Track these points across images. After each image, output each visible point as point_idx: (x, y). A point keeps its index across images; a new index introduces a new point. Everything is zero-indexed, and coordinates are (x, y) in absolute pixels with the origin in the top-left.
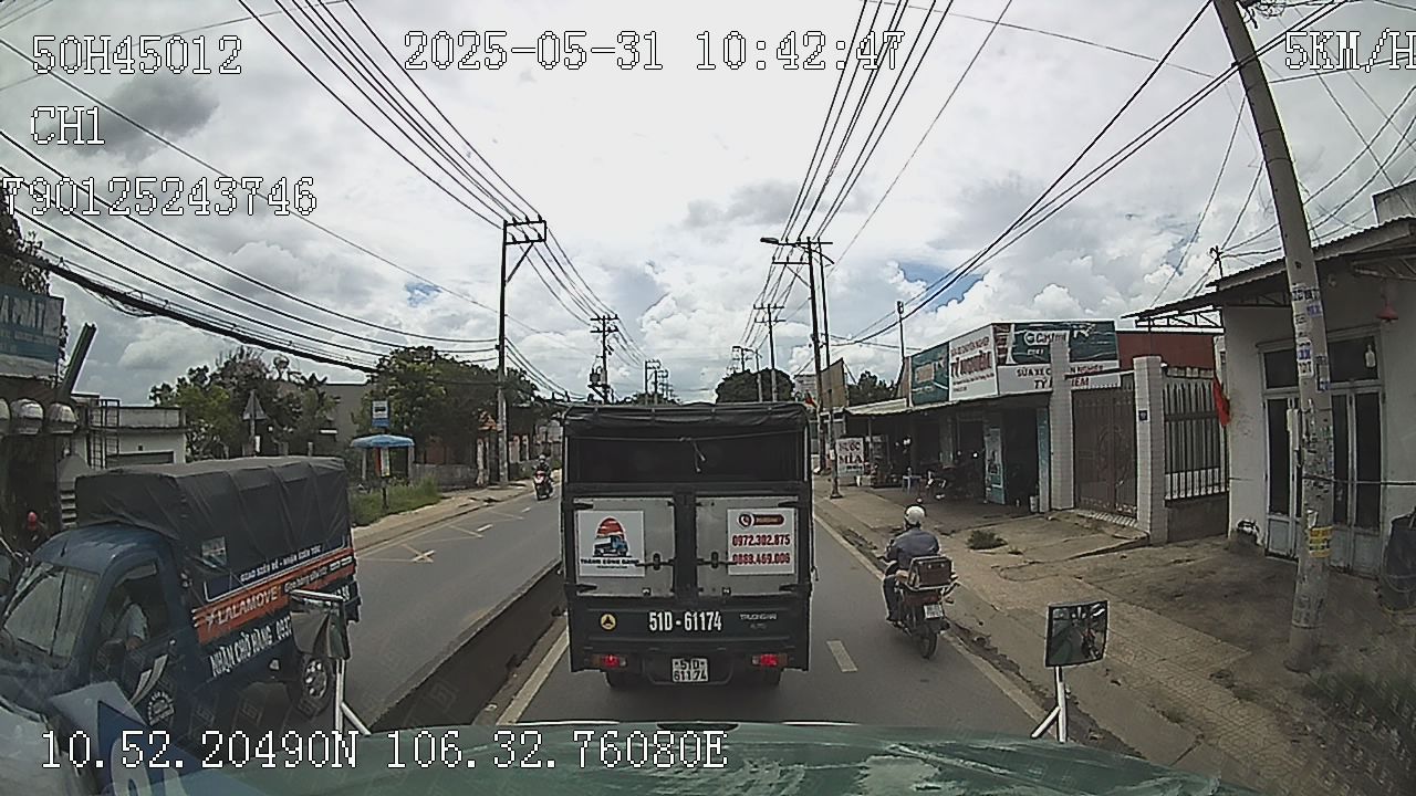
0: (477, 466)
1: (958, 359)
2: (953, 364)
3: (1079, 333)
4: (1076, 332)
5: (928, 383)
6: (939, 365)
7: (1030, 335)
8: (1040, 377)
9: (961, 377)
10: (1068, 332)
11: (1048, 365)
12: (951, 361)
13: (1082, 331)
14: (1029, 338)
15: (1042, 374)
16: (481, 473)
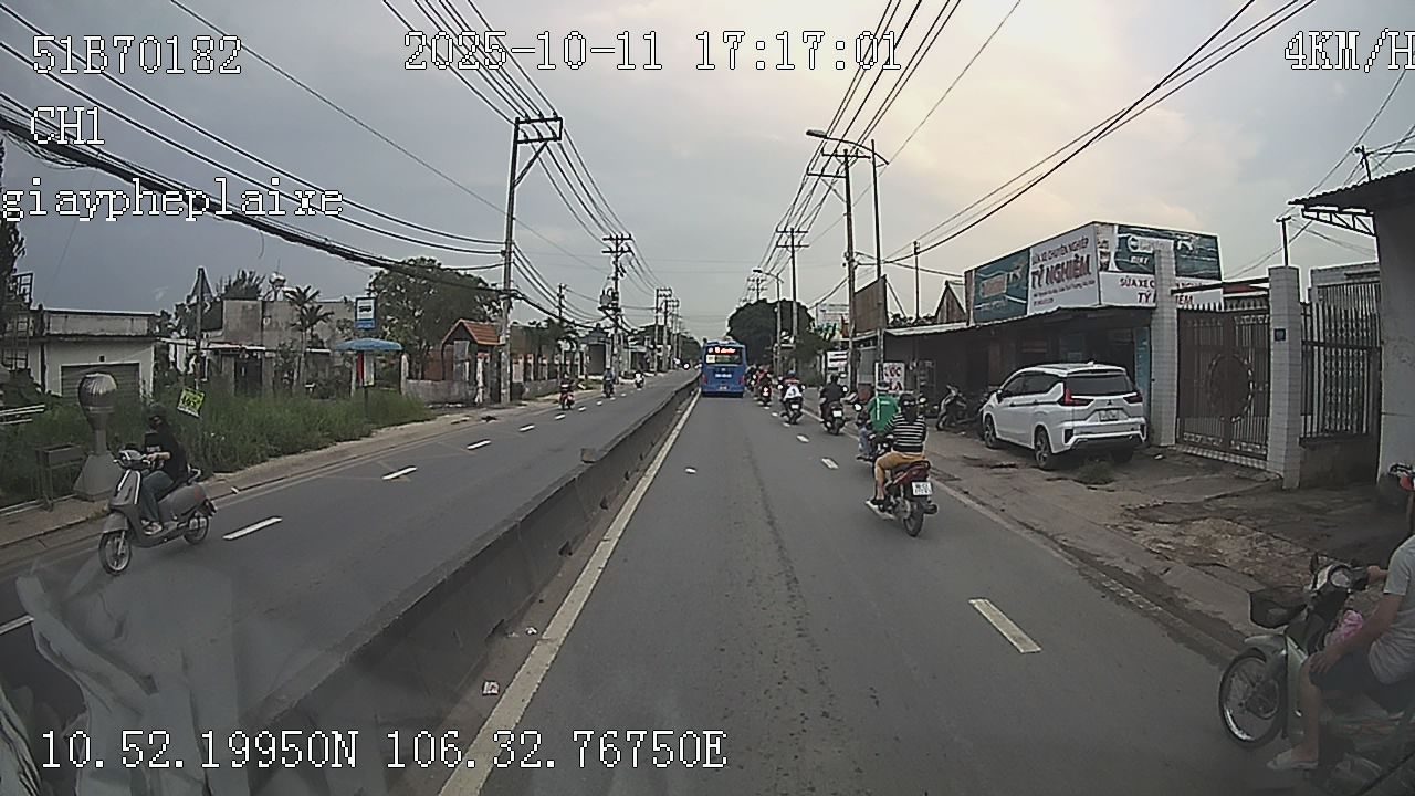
0: (477, 383)
1: (1042, 266)
2: (1033, 273)
3: (1183, 245)
4: (1180, 243)
5: (996, 298)
6: (1014, 275)
7: (1133, 240)
8: (1144, 290)
9: (1045, 288)
10: (1172, 241)
11: (1152, 276)
12: (1031, 271)
13: (1186, 243)
14: (1133, 243)
15: (1146, 286)
16: (480, 391)
